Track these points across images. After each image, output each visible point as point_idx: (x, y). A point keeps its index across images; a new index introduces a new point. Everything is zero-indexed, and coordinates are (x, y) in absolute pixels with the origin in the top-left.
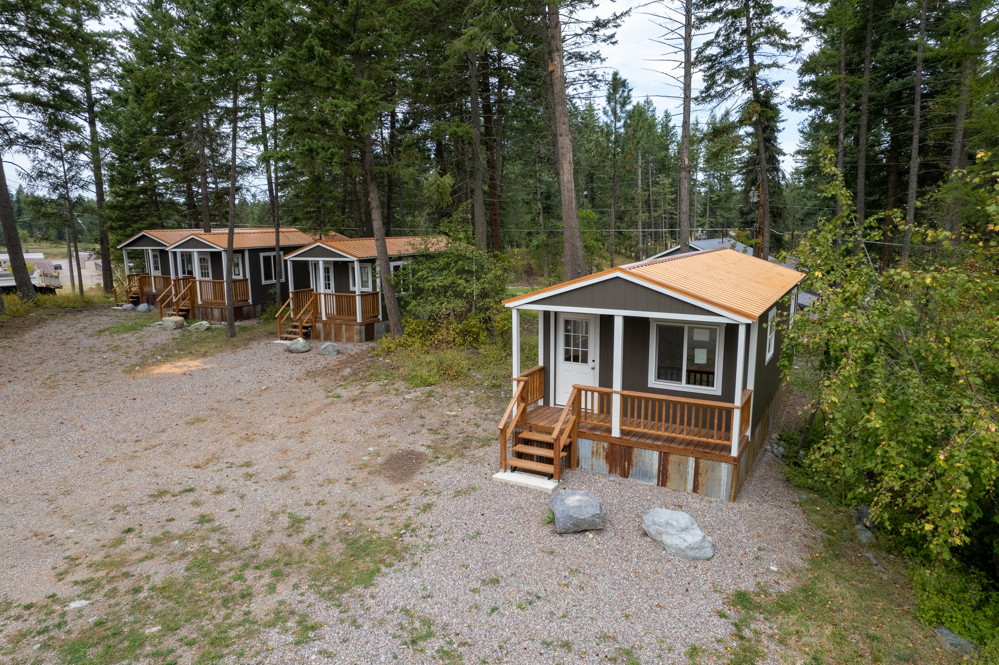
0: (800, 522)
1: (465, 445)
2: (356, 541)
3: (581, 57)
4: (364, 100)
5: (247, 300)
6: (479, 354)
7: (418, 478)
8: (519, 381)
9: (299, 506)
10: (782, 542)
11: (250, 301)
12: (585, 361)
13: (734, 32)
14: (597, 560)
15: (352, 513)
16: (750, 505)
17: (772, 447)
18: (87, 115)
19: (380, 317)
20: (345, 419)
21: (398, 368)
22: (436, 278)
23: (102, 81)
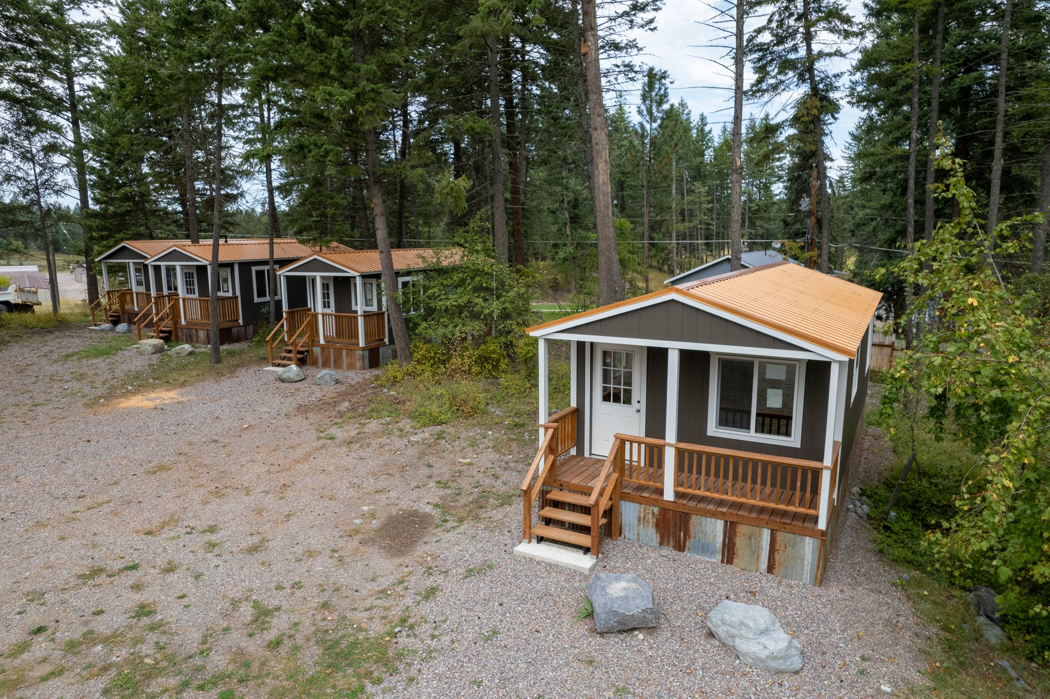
0: (908, 617)
1: (480, 504)
2: (337, 643)
3: (616, 47)
4: (364, 88)
5: (237, 321)
6: (499, 385)
7: (421, 549)
8: (547, 429)
9: (268, 590)
10: (891, 646)
11: (241, 321)
12: (628, 401)
13: (789, 17)
14: (651, 673)
15: (334, 600)
16: (841, 591)
17: (855, 505)
18: (69, 114)
19: (386, 340)
20: (337, 468)
21: (404, 402)
22: (450, 296)
23: (86, 77)
